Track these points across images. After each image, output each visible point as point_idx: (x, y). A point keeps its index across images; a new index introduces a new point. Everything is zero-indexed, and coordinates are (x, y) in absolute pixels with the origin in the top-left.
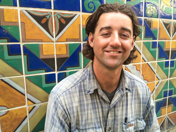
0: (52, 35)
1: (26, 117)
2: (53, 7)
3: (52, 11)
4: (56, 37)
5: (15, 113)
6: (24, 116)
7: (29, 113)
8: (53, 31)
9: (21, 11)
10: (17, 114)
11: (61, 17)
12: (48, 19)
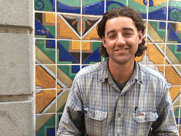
0: (80, 34)
1: (55, 98)
2: (81, 12)
3: (81, 15)
4: (82, 35)
5: (47, 93)
6: (53, 97)
7: (58, 95)
8: (80, 31)
9: (58, 15)
10: (48, 94)
11: (87, 20)
12: (77, 21)
